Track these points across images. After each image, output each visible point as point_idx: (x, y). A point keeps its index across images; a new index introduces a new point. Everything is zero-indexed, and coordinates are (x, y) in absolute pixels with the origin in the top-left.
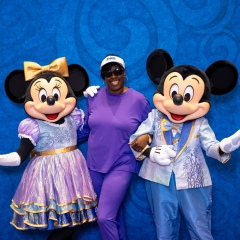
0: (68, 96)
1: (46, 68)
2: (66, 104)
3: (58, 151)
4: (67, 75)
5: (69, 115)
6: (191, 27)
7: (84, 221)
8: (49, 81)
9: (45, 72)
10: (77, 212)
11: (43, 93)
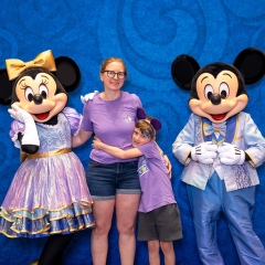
0: (57, 92)
1: (30, 64)
2: (57, 101)
3: (52, 154)
4: (54, 69)
5: (61, 112)
6: (243, 19)
7: (81, 227)
8: (34, 78)
9: (29, 68)
10: (75, 218)
11: (29, 91)
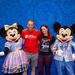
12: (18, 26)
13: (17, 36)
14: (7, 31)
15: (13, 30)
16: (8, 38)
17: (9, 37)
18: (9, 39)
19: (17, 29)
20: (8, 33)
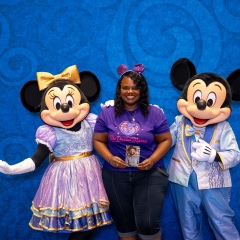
12: (83, 75)
13: (80, 109)
14: (44, 91)
15: (66, 88)
16: (48, 114)
17: (51, 114)
18: (53, 118)
19: (78, 86)
20: (48, 98)
